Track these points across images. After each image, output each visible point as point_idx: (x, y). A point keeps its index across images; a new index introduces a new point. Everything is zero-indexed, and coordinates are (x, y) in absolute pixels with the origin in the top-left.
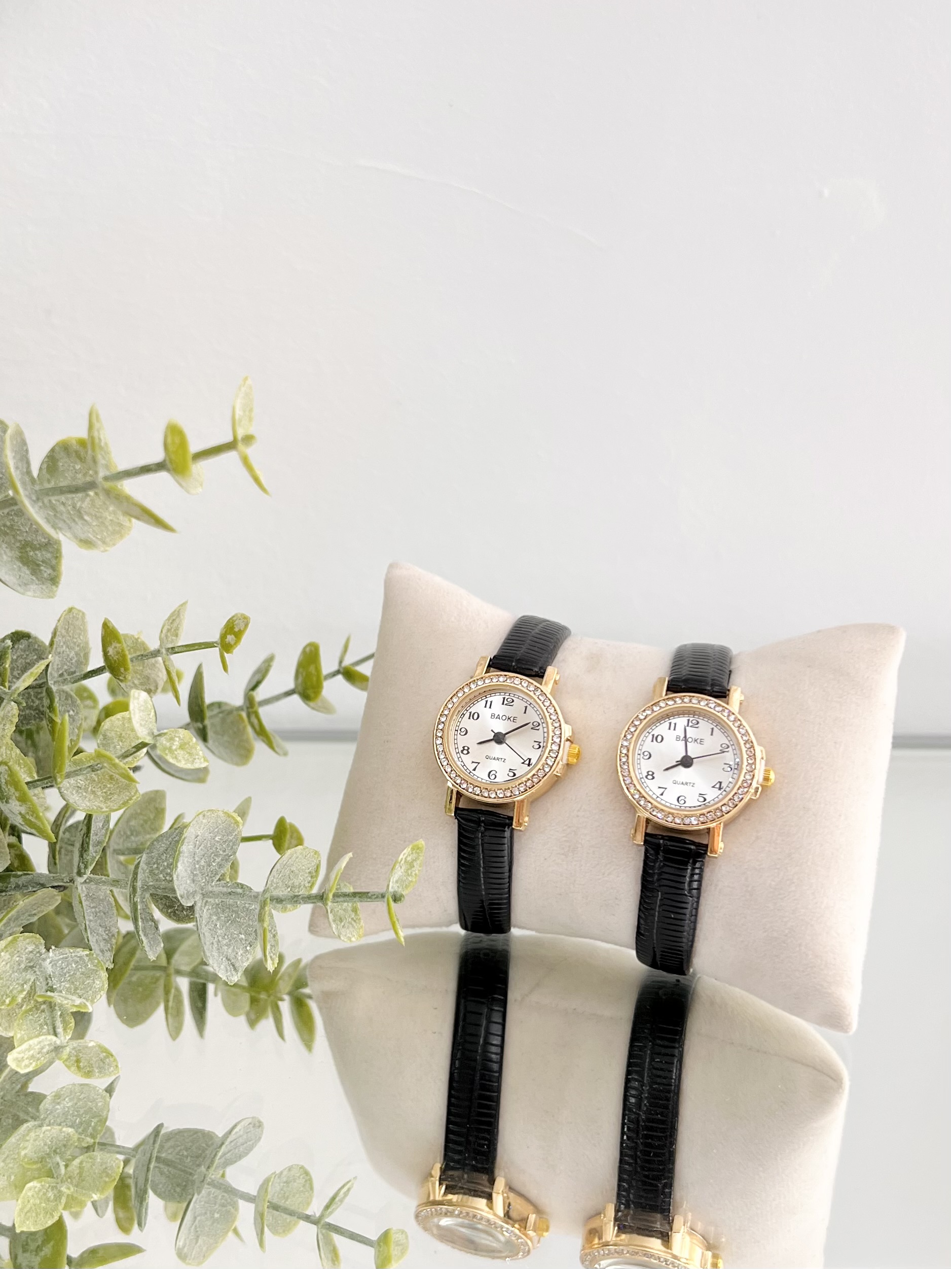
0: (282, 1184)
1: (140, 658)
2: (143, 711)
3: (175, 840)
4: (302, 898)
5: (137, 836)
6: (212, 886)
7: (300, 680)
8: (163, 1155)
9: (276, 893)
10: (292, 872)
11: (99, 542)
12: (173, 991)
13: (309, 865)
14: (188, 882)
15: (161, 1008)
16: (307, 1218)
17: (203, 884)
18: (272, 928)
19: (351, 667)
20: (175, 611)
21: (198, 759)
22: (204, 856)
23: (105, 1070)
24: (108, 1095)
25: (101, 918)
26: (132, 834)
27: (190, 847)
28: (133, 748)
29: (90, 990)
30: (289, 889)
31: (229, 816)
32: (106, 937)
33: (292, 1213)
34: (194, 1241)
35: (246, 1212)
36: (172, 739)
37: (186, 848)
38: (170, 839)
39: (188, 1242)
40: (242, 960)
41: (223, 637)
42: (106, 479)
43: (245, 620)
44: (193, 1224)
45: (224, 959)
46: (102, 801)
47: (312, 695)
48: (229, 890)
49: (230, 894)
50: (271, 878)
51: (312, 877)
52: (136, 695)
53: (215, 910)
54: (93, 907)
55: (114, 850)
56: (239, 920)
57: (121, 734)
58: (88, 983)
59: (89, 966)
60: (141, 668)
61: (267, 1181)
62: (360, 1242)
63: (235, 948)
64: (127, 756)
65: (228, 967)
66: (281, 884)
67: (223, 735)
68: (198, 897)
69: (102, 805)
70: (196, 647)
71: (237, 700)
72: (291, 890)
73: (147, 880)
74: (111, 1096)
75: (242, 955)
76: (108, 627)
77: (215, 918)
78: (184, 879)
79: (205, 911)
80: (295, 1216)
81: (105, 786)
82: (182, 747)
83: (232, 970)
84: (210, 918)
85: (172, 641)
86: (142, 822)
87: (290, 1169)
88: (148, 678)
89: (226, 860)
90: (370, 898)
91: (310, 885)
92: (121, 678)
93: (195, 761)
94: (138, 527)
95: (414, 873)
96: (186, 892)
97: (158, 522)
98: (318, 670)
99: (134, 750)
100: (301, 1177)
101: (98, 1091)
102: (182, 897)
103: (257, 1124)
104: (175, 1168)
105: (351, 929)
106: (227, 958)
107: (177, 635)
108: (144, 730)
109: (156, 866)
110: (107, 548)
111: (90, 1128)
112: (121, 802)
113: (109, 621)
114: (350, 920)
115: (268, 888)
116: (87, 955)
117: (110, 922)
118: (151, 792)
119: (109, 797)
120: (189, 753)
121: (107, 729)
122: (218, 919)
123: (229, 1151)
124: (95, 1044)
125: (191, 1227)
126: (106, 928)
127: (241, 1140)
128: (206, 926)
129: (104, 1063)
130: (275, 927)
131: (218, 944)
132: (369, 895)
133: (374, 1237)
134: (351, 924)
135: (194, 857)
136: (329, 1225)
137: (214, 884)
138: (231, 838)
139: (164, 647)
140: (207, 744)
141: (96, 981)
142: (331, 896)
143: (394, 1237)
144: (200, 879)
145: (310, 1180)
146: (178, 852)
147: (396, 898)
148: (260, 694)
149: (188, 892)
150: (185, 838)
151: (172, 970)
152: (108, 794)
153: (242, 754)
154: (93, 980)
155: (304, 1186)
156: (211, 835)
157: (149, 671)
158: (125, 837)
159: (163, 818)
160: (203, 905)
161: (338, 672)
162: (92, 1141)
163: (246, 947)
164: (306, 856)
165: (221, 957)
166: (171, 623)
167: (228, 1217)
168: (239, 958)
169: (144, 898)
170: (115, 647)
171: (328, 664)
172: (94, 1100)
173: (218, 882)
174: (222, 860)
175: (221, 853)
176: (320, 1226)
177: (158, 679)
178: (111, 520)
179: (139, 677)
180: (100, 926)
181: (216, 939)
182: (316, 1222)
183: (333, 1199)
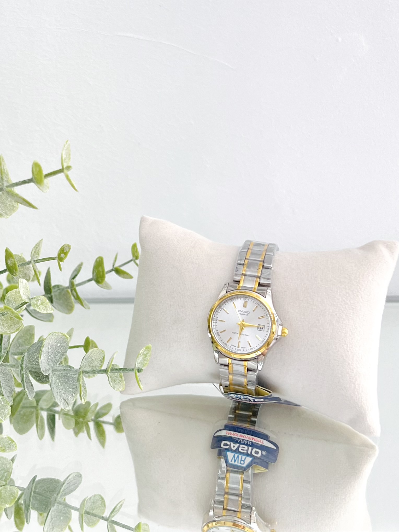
0: (91, 503)
1: (22, 265)
2: (25, 288)
3: (39, 346)
4: (97, 371)
5: (22, 346)
6: (56, 367)
7: (95, 274)
8: (37, 490)
9: (86, 369)
10: (92, 360)
11: (4, 214)
12: (40, 417)
13: (100, 357)
14: (46, 364)
15: (35, 425)
16: (103, 518)
17: (53, 366)
18: (84, 385)
19: (119, 268)
20: (37, 244)
21: (49, 309)
22: (53, 353)
23: (11, 448)
24: (12, 462)
25: (7, 383)
26: (20, 346)
27: (46, 349)
28: (20, 304)
29: (3, 414)
30: (91, 368)
31: (64, 335)
32: (10, 391)
33: (95, 516)
34: (52, 530)
35: (75, 515)
36: (37, 300)
37: (44, 349)
38: (38, 346)
39: (49, 530)
40: (71, 400)
41: (59, 255)
42: (7, 187)
43: (69, 247)
45: (63, 399)
46: (7, 329)
47: (100, 281)
48: (64, 368)
49: (64, 370)
50: (83, 362)
51: (101, 362)
52: (21, 281)
53: (58, 377)
54: (4, 377)
55: (12, 353)
56: (69, 382)
57: (15, 299)
58: (2, 411)
59: (3, 403)
60: (23, 270)
61: (84, 501)
62: (127, 529)
63: (68, 395)
64: (18, 308)
65: (65, 403)
66: (87, 365)
67: (60, 300)
68: (50, 372)
69: (7, 331)
70: (47, 260)
71: (66, 284)
72: (92, 368)
73: (28, 364)
74: (13, 463)
75: (70, 398)
76: (8, 251)
77: (58, 381)
78: (44, 363)
79: (54, 378)
80: (97, 517)
81: (8, 322)
82: (42, 304)
83: (67, 404)
84: (56, 381)
85: (36, 257)
86: (24, 340)
87: (94, 496)
88: (26, 274)
89: (63, 355)
90: (127, 371)
91: (100, 366)
92: (14, 274)
93: (48, 310)
94: (21, 208)
95: (147, 359)
96: (45, 369)
97: (30, 205)
98: (103, 269)
99: (21, 305)
100: (100, 500)
101: (7, 460)
102: (43, 371)
103: (79, 476)
104: (42, 496)
105: (119, 385)
106: (64, 399)
107: (38, 255)
108: (25, 296)
109: (31, 358)
110: (8, 217)
111: (4, 477)
112: (16, 329)
113: (8, 249)
114: (119, 381)
115: (82, 367)
116: (1, 398)
117: (11, 384)
118: (28, 326)
119: (10, 327)
120: (45, 307)
121: (9, 297)
122: (60, 382)
123: (66, 488)
124: (6, 437)
125: (50, 523)
126: (10, 387)
127: (72, 483)
128: (54, 384)
129: (10, 445)
130: (85, 384)
131: (60, 393)
132: (127, 369)
133: (133, 526)
134: (119, 383)
135: (48, 354)
136: (113, 521)
137: (57, 365)
138: (65, 345)
139: (32, 260)
140: (52, 304)
141: (5, 410)
142: (109, 370)
143: (142, 527)
144: (51, 363)
145: (104, 501)
146: (41, 351)
147: (139, 371)
148: (77, 280)
149: (46, 369)
150: (44, 345)
151: (39, 407)
152: (10, 325)
153: (69, 308)
155: (101, 504)
156: (56, 343)
157: (26, 271)
158: (16, 347)
159: (34, 338)
160: (53, 375)
161: (112, 270)
162: (5, 483)
163: (72, 394)
164: (98, 353)
165: (61, 399)
166: (36, 249)
167: (68, 518)
168: (69, 399)
169: (26, 373)
170: (11, 260)
171: (107, 266)
172: (5, 464)
173: (59, 365)
174: (61, 355)
175: (60, 352)
176: (108, 521)
177: (30, 274)
178: (9, 204)
179: (22, 274)
180: (7, 386)
181: (59, 390)
182: (107, 520)
183: (114, 509)
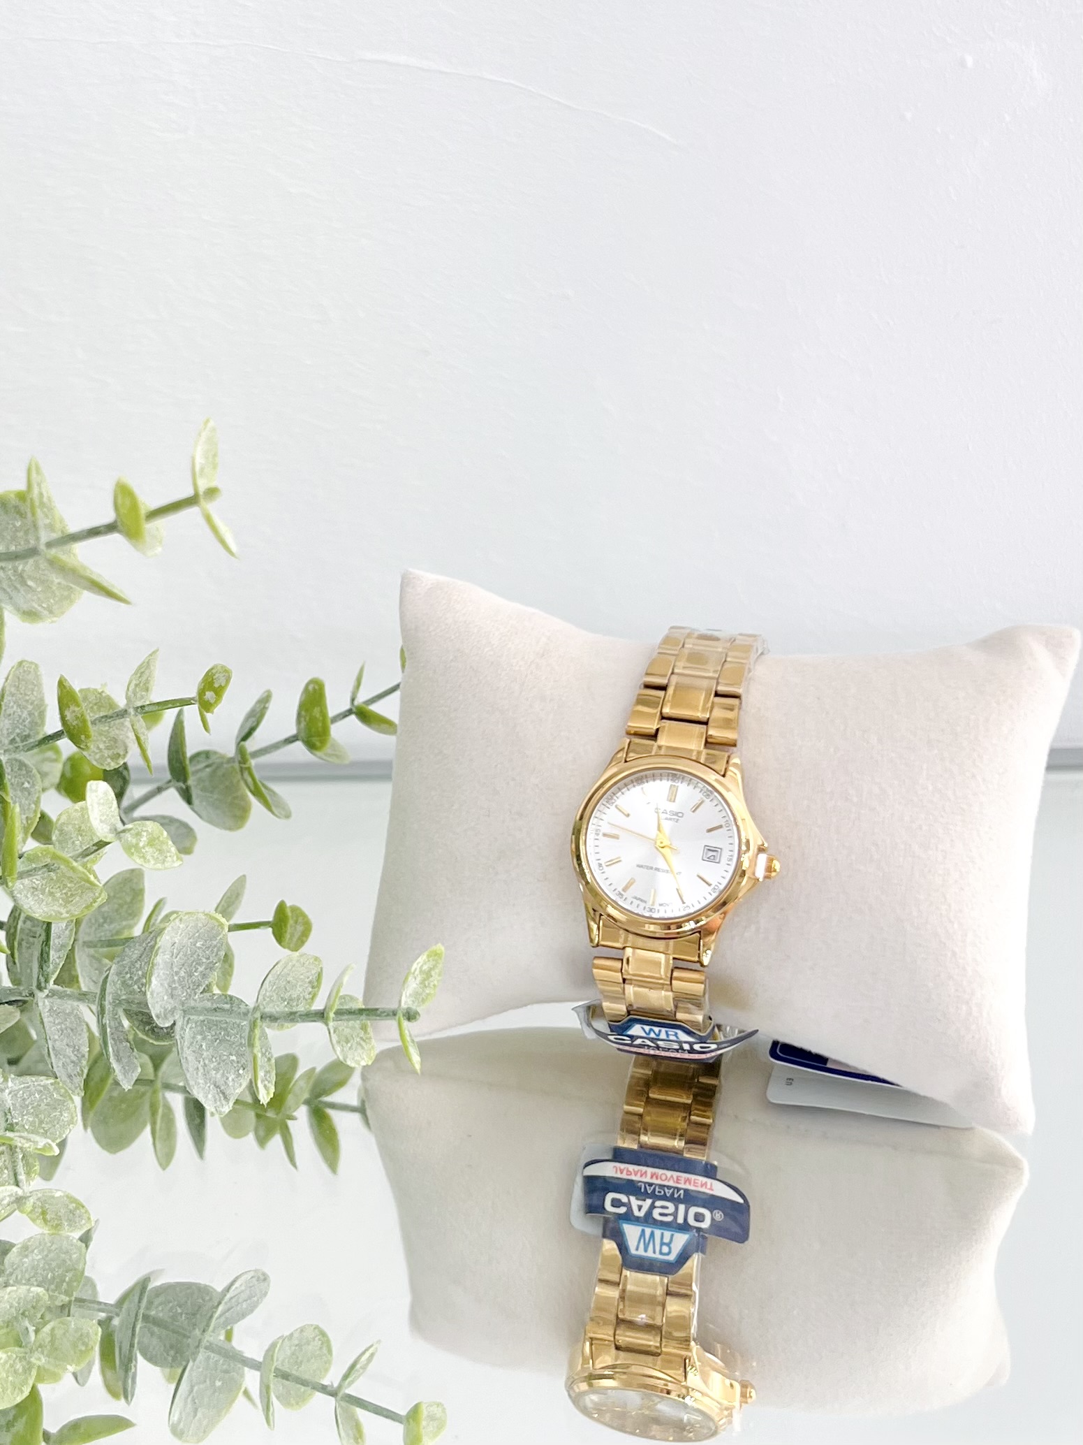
0: (293, 1348)
1: (104, 719)
2: (104, 805)
3: (149, 945)
4: (300, 1015)
5: (111, 923)
6: (195, 1000)
7: (303, 722)
8: (153, 1313)
9: (269, 1009)
10: (289, 982)
11: (45, 613)
12: (161, 1109)
13: (309, 974)
14: (166, 998)
15: (147, 1131)
16: (324, 1389)
17: (184, 998)
18: (266, 1051)
19: (366, 705)
20: (142, 664)
21: (170, 856)
22: (183, 965)
23: (76, 1223)
24: (84, 1245)
25: (68, 1036)
26: (105, 922)
27: (165, 957)
28: (93, 845)
29: (58, 1123)
30: (286, 1003)
31: (212, 918)
32: (75, 1060)
33: (304, 1383)
34: (192, 1414)
35: (251, 1380)
36: (138, 835)
37: (161, 959)
38: (144, 945)
39: (184, 1416)
40: (233, 1086)
41: (202, 691)
42: (50, 543)
43: (227, 673)
44: (189, 1395)
45: (212, 1087)
46: (61, 904)
47: (319, 741)
48: (215, 1006)
49: (215, 1009)
50: (263, 992)
51: (313, 987)
52: (94, 787)
53: (199, 1028)
54: (58, 1024)
55: (84, 946)
56: (228, 1038)
57: (80, 828)
58: (55, 1116)
59: (55, 1096)
60: (107, 728)
61: (273, 1346)
62: (387, 1417)
63: (226, 1072)
64: (88, 855)
65: (217, 1097)
66: (275, 997)
67: (211, 793)
68: (178, 1016)
69: (63, 910)
70: (170, 705)
71: (227, 750)
72: (288, 1003)
73: (119, 992)
74: (87, 1247)
75: (233, 1080)
76: (64, 686)
77: (199, 1037)
78: (161, 994)
79: (187, 1030)
80: (308, 1386)
81: (65, 886)
82: (150, 842)
83: (222, 1098)
84: (194, 1038)
85: (142, 699)
86: (117, 907)
87: (302, 1330)
89: (211, 968)
90: (379, 1016)
91: (311, 996)
92: (82, 746)
93: (167, 860)
95: (432, 984)
96: (162, 1010)
97: (110, 594)
98: (324, 712)
99: (95, 848)
100: (317, 1338)
101: (72, 1240)
102: (158, 1017)
103: (262, 1277)
104: (166, 1328)
105: (360, 1051)
106: (215, 1085)
107: (147, 691)
108: (104, 826)
109: (129, 975)
110: (53, 619)
111: (65, 1284)
112: (84, 906)
113: (65, 679)
114: (358, 1040)
115: (258, 1006)
116: (52, 1084)
117: (78, 1041)
119: (70, 899)
120: (159, 850)
121: (64, 823)
122: (204, 1039)
123: (229, 1310)
124: (62, 1194)
125: (187, 1398)
126: (75, 1048)
127: (243, 1296)
128: (189, 1048)
129: (74, 1214)
130: (270, 1049)
131: (204, 1069)
132: (378, 1012)
133: (403, 1412)
134: (360, 1044)
135: (172, 968)
136: (349, 1396)
137: (197, 997)
138: (215, 943)
139: (131, 706)
140: (192, 805)
141: (63, 1113)
142: (332, 1015)
143: (424, 1412)
144: (180, 993)
145: (328, 1341)
146: (151, 965)
147: (411, 1016)
148: (254, 744)
149: (166, 1010)
150: (159, 948)
151: (160, 1084)
152: (69, 895)
153: (237, 816)
154: (60, 1112)
155: (321, 1348)
156: (191, 940)
157: (116, 733)
158: (96, 926)
159: (141, 903)
160: (185, 1022)
161: (350, 712)
162: (68, 1299)
163: (238, 1071)
164: (304, 964)
165: (209, 1085)
166: (140, 677)
167: (232, 1387)
168: (231, 1084)
169: (116, 1014)
170: (73, 711)
171: (336, 703)
172: (67, 1252)
173: (202, 996)
174: (206, 969)
175: (204, 960)
176: (338, 1398)
177: (126, 740)
181: (202, 1063)
182: (333, 1394)
183: (353, 1367)
